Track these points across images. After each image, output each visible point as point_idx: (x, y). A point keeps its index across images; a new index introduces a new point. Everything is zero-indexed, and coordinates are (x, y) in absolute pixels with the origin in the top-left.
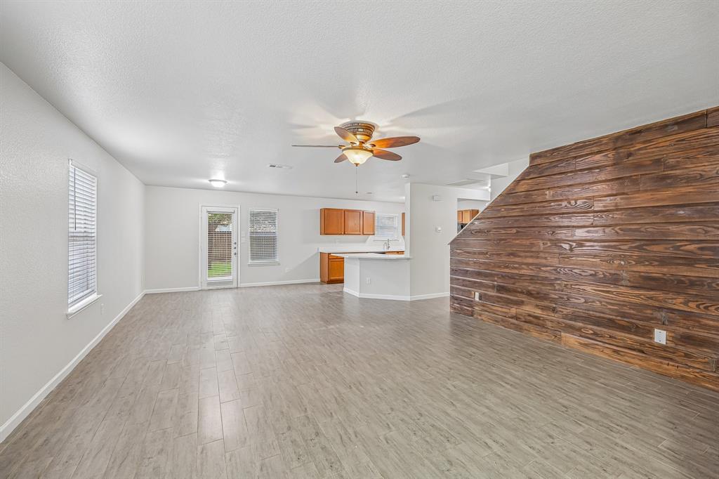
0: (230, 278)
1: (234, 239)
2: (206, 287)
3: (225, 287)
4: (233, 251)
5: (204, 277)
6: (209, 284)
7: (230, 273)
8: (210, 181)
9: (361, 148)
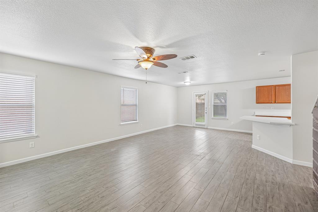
0: (204, 123)
1: (206, 106)
2: (195, 126)
3: (202, 128)
4: (206, 111)
5: (194, 122)
6: (196, 125)
7: (204, 122)
8: (185, 82)
9: (147, 60)
